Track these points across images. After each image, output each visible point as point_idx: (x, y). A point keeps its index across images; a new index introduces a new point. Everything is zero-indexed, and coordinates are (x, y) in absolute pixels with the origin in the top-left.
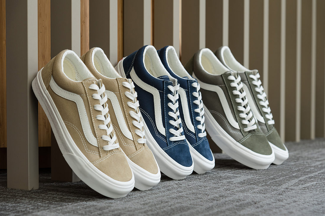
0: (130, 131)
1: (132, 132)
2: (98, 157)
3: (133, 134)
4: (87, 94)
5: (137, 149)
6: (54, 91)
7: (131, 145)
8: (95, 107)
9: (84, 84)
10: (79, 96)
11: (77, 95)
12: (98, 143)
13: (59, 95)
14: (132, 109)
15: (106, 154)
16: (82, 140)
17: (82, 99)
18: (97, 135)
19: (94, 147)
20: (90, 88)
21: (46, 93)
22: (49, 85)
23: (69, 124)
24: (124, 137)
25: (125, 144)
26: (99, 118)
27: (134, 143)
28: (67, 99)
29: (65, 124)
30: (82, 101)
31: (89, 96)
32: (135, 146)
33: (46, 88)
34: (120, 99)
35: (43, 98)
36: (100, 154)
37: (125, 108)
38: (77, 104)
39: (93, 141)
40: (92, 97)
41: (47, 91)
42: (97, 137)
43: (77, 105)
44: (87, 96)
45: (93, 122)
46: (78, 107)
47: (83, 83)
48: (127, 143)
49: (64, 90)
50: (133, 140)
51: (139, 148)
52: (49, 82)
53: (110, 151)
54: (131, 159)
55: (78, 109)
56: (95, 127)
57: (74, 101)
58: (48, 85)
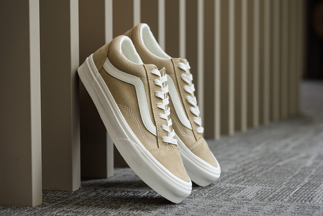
0: (189, 119)
1: (191, 121)
2: (156, 147)
3: (192, 122)
4: (149, 78)
5: (197, 139)
6: (109, 73)
7: (190, 135)
8: (156, 93)
9: (146, 68)
10: (139, 78)
11: (137, 77)
12: (157, 131)
13: (115, 77)
14: (189, 94)
15: (164, 146)
16: (139, 126)
17: (142, 82)
18: (156, 123)
19: (152, 136)
20: (152, 72)
21: (97, 77)
22: (103, 67)
23: (124, 107)
24: (183, 126)
25: (184, 133)
26: (159, 106)
27: (193, 133)
28: (124, 81)
29: (119, 108)
30: (143, 85)
31: (150, 80)
32: (195, 136)
33: (98, 70)
34: (176, 82)
35: (92, 82)
36: (158, 145)
37: (181, 93)
38: (135, 87)
39: (152, 129)
40: (154, 82)
41: (98, 74)
42: (157, 125)
43: (136, 89)
44: (148, 79)
45: (153, 108)
46: (136, 91)
47: (145, 66)
48: (186, 132)
49: (122, 72)
50: (191, 129)
51: (199, 138)
52: (103, 64)
53: (169, 144)
54: (191, 150)
55: (137, 93)
56: (155, 115)
57: (132, 84)
58: (101, 67)
